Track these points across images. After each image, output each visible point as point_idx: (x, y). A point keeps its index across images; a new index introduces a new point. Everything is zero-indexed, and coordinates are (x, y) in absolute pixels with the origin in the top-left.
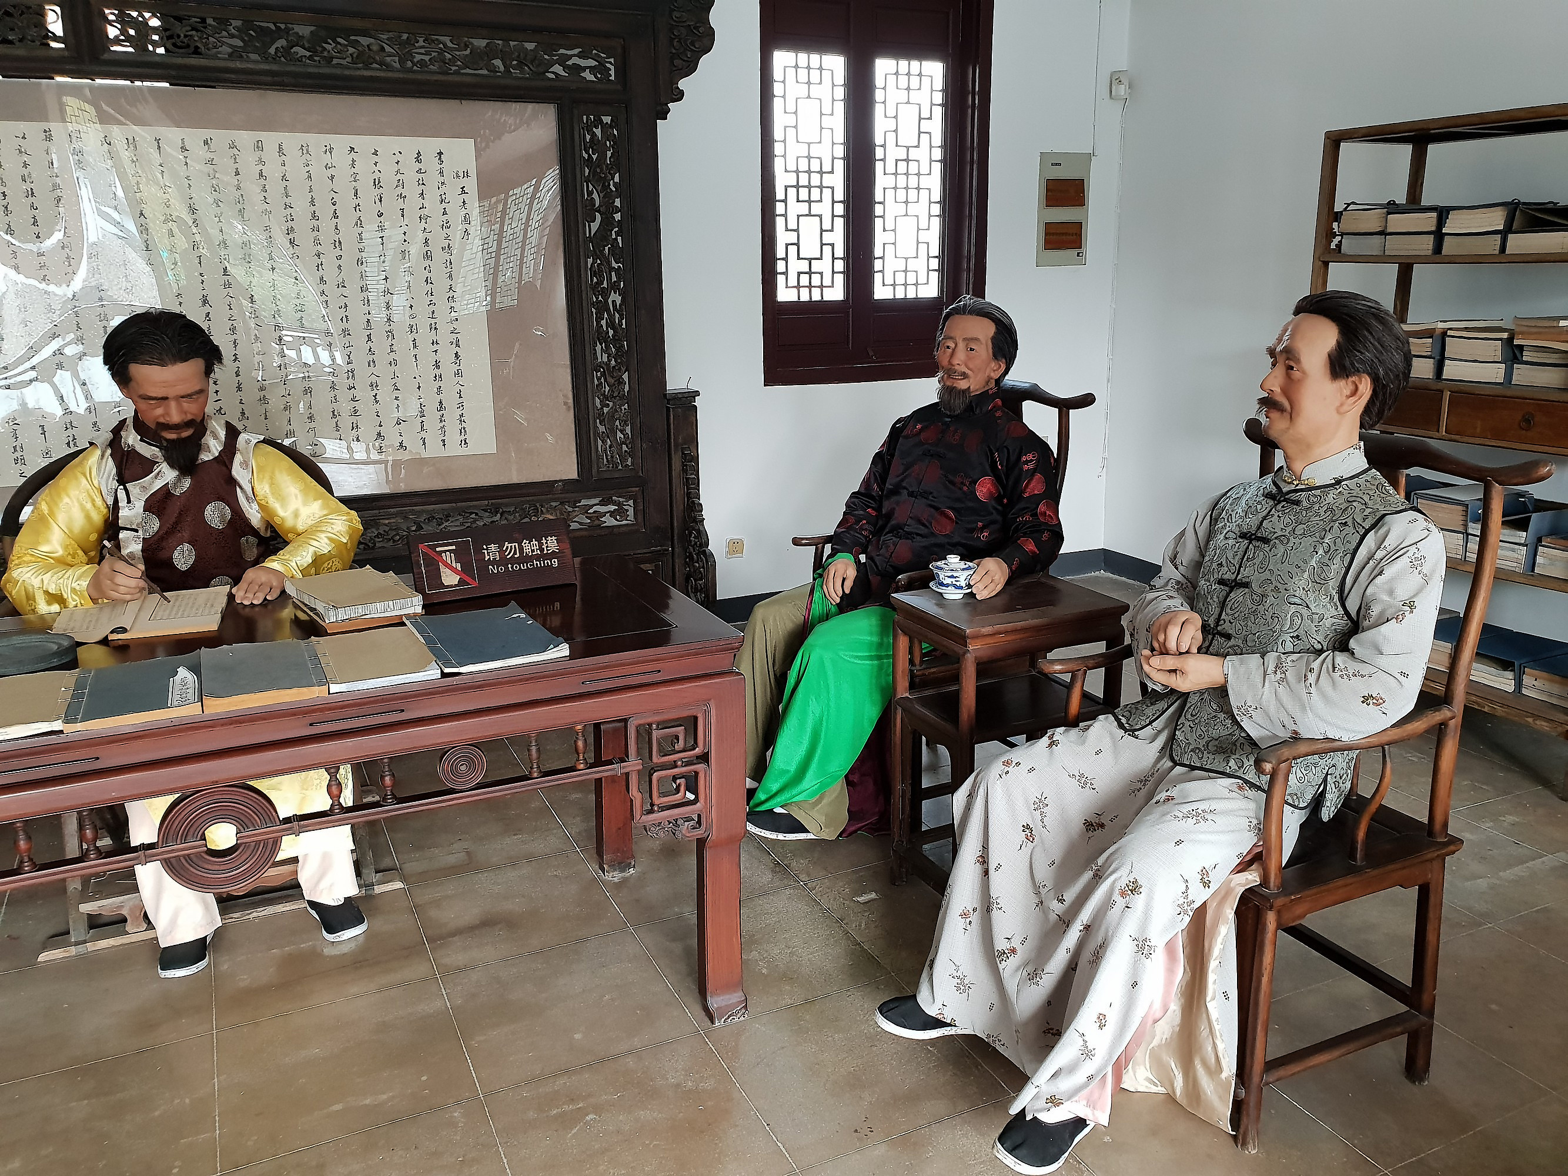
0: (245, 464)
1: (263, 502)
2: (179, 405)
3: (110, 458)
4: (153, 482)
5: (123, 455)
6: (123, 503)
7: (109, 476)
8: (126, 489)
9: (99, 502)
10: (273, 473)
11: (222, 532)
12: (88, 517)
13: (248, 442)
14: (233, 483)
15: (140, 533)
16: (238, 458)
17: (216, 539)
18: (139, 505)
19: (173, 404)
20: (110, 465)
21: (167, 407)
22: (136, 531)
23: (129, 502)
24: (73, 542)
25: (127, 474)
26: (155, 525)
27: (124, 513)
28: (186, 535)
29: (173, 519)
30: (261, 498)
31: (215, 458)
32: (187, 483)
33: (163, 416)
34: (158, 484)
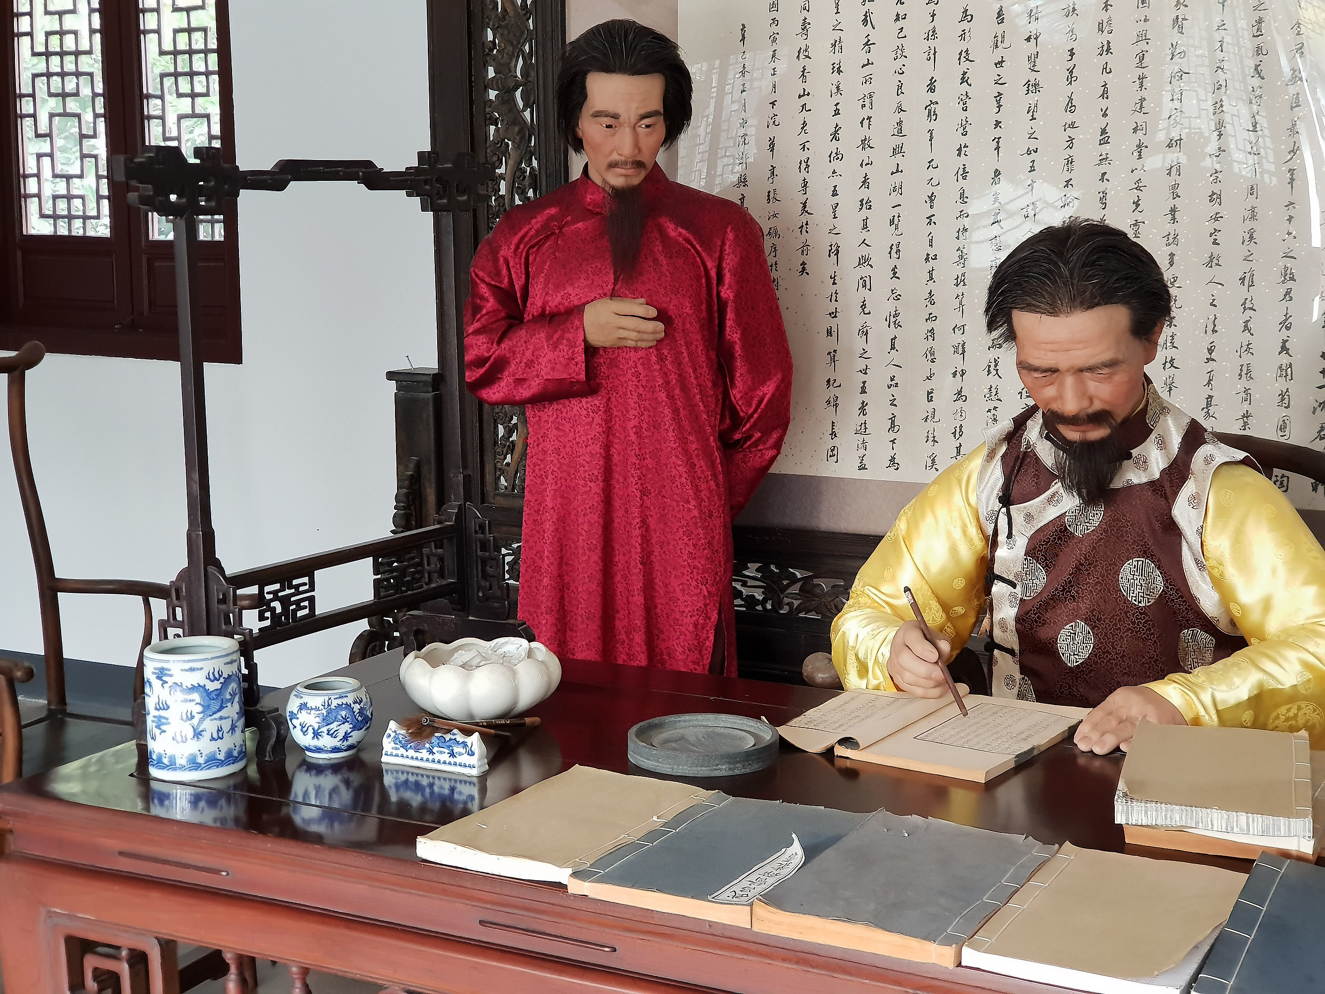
0: (1194, 500)
1: (1216, 572)
2: (1081, 383)
3: (999, 463)
4: (1044, 508)
5: (1017, 458)
6: (1002, 537)
7: (993, 490)
8: (1009, 514)
9: (973, 531)
10: (1242, 523)
11: (1144, 613)
12: (953, 550)
13: (1208, 460)
14: (1172, 530)
15: (1019, 589)
16: (1189, 489)
17: (1133, 623)
18: (1021, 543)
19: (1069, 380)
20: (996, 476)
21: (1062, 385)
22: (1014, 585)
23: (1010, 536)
24: (926, 587)
25: (1015, 491)
26: (1040, 579)
27: (1002, 552)
28: (1084, 606)
29: (1066, 577)
30: (1214, 563)
31: (1152, 483)
32: (1096, 517)
33: (1055, 399)
34: (1052, 513)
